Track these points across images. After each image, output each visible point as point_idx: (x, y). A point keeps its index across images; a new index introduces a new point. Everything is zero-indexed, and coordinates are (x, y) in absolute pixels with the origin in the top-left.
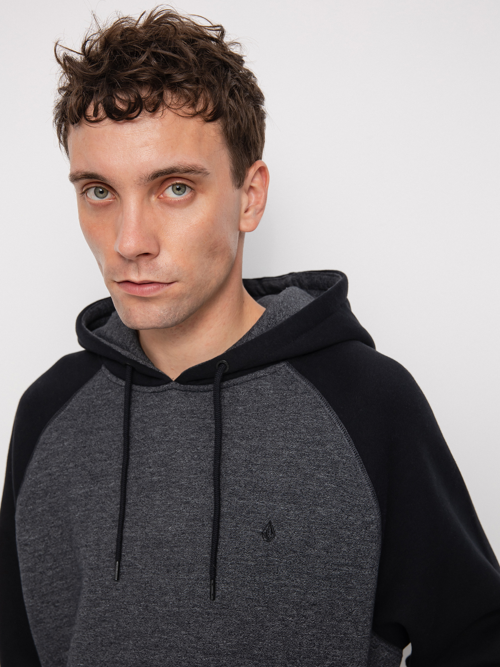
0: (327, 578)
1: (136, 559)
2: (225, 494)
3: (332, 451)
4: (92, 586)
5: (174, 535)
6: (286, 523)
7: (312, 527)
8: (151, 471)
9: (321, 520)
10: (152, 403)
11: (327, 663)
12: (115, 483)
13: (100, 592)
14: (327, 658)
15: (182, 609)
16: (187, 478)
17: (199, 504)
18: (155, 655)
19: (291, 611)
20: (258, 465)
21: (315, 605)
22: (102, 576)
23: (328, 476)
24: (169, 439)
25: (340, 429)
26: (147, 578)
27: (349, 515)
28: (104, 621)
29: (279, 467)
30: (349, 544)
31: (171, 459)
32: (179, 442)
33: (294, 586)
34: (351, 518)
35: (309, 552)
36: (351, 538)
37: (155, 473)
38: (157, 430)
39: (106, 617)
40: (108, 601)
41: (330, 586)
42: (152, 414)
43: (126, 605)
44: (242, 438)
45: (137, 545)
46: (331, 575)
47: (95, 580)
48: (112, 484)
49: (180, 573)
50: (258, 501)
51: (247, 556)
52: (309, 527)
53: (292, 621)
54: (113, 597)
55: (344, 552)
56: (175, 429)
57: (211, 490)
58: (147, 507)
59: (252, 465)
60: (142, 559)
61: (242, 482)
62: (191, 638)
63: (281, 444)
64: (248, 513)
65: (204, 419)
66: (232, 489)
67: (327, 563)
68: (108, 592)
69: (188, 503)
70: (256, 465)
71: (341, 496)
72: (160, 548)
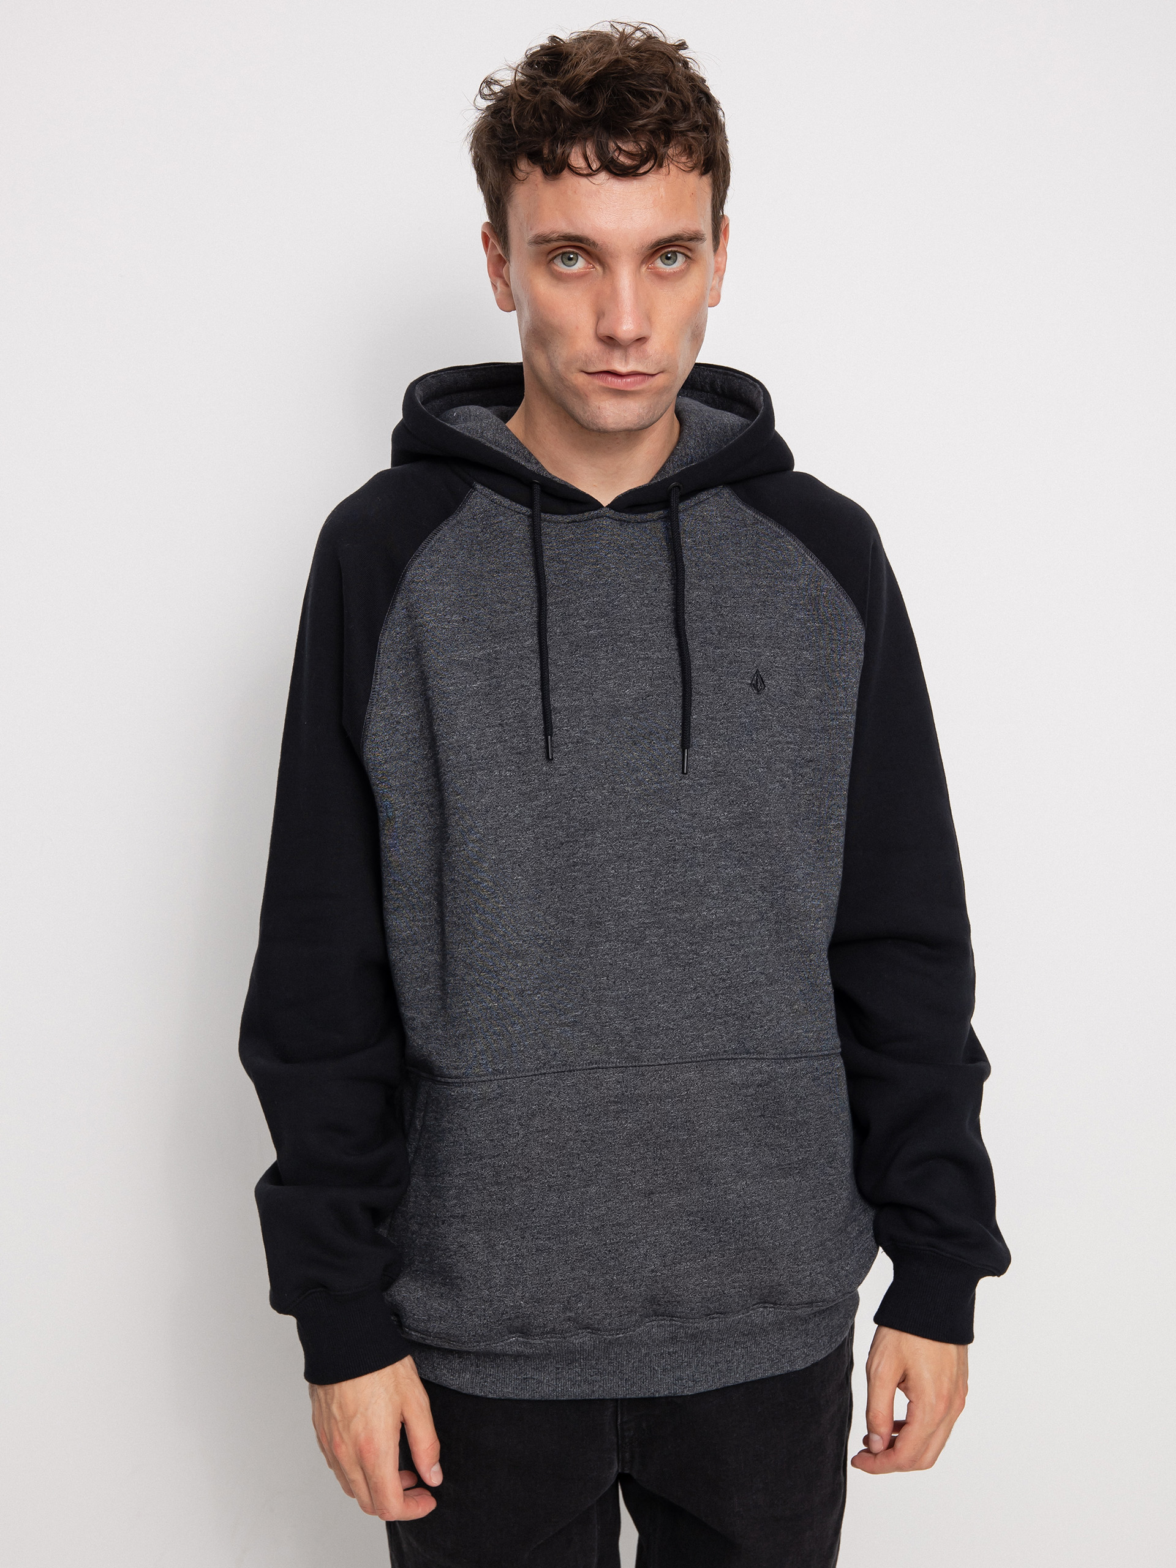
0: (824, 730)
1: (586, 732)
2: (693, 645)
3: (807, 586)
4: (523, 774)
5: (636, 699)
6: (775, 671)
7: (800, 675)
8: (585, 623)
9: (809, 666)
10: (572, 536)
11: (832, 824)
12: (532, 641)
13: (536, 781)
14: (831, 819)
15: (664, 785)
16: (640, 629)
17: (663, 659)
18: (634, 844)
19: (787, 771)
20: (728, 607)
21: (811, 761)
22: (537, 760)
23: (808, 615)
24: (606, 581)
25: (811, 560)
26: (606, 754)
27: (842, 655)
28: (546, 817)
29: (753, 607)
30: (845, 689)
31: (613, 607)
32: (620, 585)
33: (788, 743)
34: (844, 658)
35: (799, 703)
36: (847, 682)
37: (592, 626)
38: (585, 571)
39: (549, 812)
40: (549, 792)
41: (829, 739)
42: (573, 550)
43: (579, 792)
44: (701, 577)
45: (585, 716)
46: (828, 726)
47: (527, 766)
48: (527, 643)
49: (654, 743)
50: (739, 648)
51: (739, 713)
52: (796, 674)
53: (789, 782)
54: (556, 785)
55: (841, 698)
56: (613, 568)
57: (673, 641)
58: (590, 669)
59: (721, 608)
60: (595, 732)
61: (713, 628)
62: (683, 816)
63: (748, 582)
64: (731, 663)
65: (649, 554)
66: (702, 638)
67: (823, 712)
68: (547, 780)
69: (647, 658)
70: (726, 607)
71: (829, 634)
72: (618, 716)
